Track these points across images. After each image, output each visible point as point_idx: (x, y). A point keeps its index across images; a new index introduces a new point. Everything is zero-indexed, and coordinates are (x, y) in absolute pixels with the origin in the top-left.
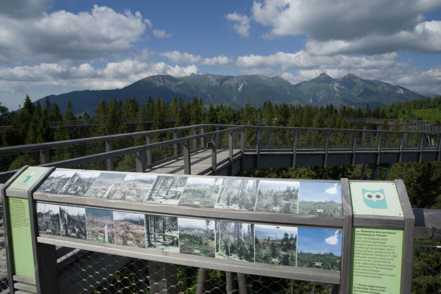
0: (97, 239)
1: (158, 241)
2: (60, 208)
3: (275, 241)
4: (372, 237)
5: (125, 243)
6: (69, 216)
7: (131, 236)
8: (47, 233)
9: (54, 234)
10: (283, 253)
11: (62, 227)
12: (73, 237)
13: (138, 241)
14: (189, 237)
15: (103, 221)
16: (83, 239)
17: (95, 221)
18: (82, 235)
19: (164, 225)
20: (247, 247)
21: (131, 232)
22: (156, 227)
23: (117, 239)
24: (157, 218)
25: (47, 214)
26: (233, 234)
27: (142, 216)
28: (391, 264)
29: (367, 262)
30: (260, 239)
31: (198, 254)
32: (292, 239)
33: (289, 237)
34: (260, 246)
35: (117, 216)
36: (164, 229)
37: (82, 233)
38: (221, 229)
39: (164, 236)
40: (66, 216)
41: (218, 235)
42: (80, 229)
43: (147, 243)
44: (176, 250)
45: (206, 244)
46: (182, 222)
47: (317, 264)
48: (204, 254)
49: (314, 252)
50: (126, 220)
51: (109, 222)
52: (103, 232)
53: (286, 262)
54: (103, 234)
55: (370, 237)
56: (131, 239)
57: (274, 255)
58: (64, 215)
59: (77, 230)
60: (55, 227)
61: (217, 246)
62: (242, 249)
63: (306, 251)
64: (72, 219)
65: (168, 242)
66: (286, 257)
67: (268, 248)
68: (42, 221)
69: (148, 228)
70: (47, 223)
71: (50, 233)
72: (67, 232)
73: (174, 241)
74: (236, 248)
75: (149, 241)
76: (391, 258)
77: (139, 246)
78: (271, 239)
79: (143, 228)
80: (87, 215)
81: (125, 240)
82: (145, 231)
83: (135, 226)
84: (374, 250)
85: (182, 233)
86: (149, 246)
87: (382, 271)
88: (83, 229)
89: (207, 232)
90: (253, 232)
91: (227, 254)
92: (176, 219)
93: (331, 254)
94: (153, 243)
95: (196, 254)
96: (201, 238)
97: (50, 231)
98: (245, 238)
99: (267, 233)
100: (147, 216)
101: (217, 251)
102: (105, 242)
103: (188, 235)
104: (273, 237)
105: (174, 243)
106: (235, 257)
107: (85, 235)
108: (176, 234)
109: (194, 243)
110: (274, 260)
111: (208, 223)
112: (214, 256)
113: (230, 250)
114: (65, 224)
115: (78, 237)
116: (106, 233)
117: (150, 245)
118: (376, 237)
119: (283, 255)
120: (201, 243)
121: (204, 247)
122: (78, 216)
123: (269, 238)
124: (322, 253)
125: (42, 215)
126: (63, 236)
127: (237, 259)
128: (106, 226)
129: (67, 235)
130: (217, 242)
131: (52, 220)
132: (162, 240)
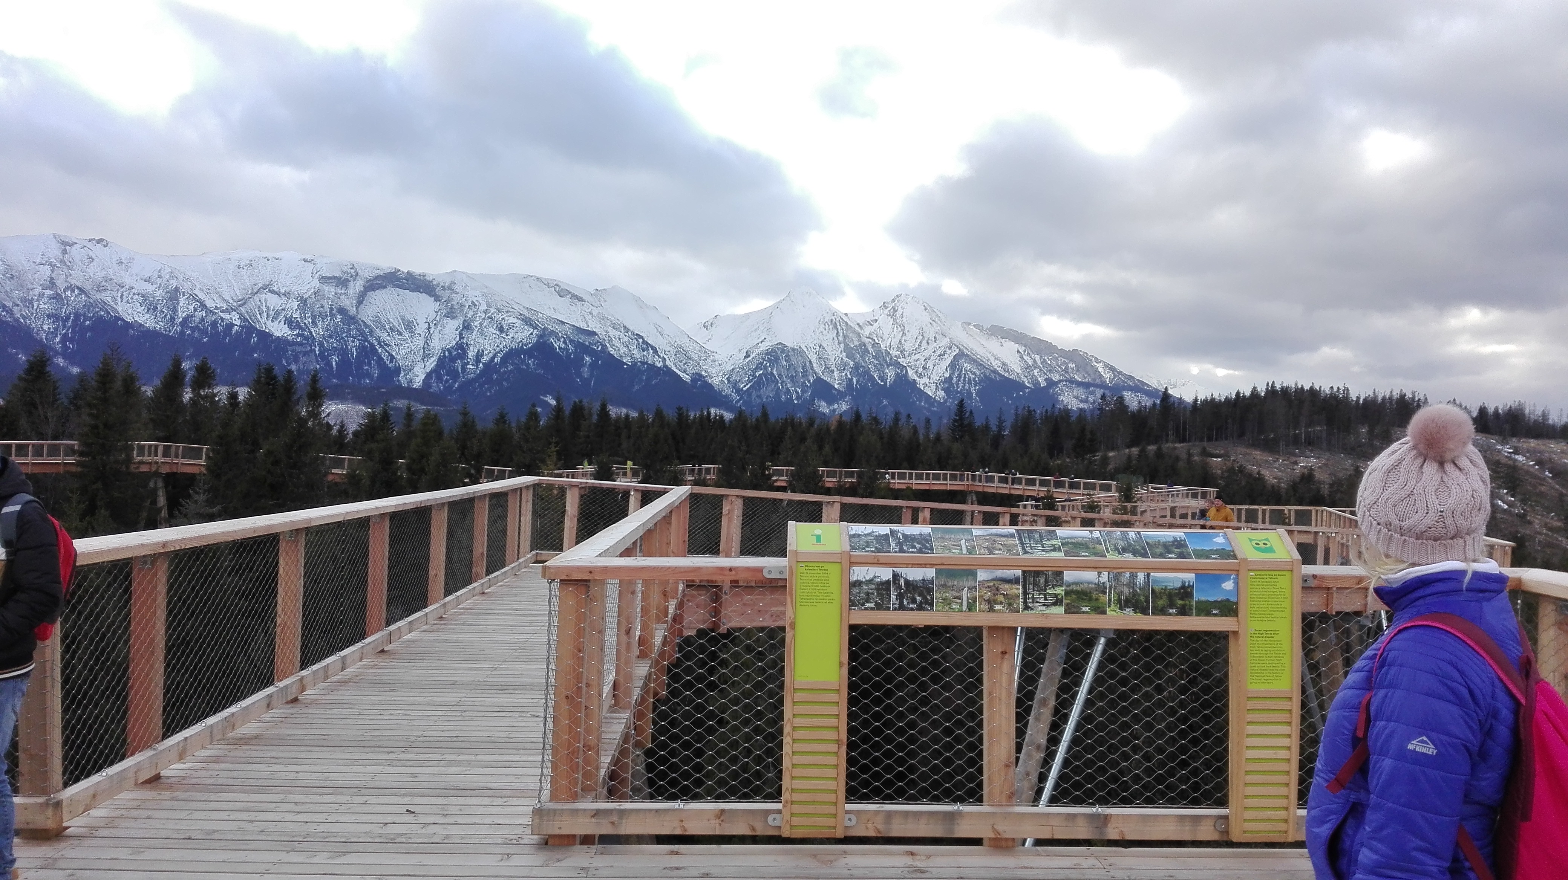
0: (950, 608)
1: (1037, 602)
2: (893, 571)
3: (1172, 589)
4: (1265, 580)
5: (991, 609)
6: (907, 582)
7: (1001, 598)
8: (866, 609)
9: (878, 609)
10: (1180, 602)
11: (893, 597)
12: (912, 609)
13: (1010, 605)
14: (1077, 592)
15: (961, 583)
16: (928, 610)
17: (950, 584)
18: (926, 604)
19: (1046, 581)
20: (1142, 598)
21: (1001, 594)
22: (1035, 584)
23: (980, 604)
24: (1037, 574)
25: (870, 581)
26: (1128, 585)
27: (1019, 573)
28: (1283, 606)
29: (1261, 606)
30: (1156, 588)
31: (1086, 613)
32: (1189, 586)
33: (1187, 585)
34: (1156, 596)
35: (982, 575)
36: (1046, 586)
37: (927, 602)
38: (1114, 580)
39: (1045, 595)
40: (902, 582)
41: (1110, 587)
42: (924, 598)
43: (1021, 606)
44: (1060, 610)
45: (1097, 599)
46: (1069, 576)
47: (1215, 612)
48: (1093, 612)
49: (1211, 599)
50: (995, 579)
51: (971, 583)
52: (960, 598)
53: (1184, 611)
54: (959, 601)
55: (1263, 580)
56: (1001, 603)
57: (1172, 605)
58: (899, 580)
59: (919, 599)
60: (882, 600)
61: (1110, 600)
62: (1137, 601)
63: (1203, 599)
64: (913, 584)
65: (1050, 601)
66: (1184, 606)
67: (1165, 597)
68: (859, 593)
69: (1024, 587)
70: (868, 594)
71: (872, 609)
72: (901, 604)
73: (1057, 600)
74: (1131, 601)
75: (1025, 602)
76: (1282, 600)
77: (1012, 611)
78: (1169, 588)
79: (1018, 587)
80: (937, 577)
81: (991, 604)
82: (1021, 591)
83: (1007, 586)
84: (1268, 593)
85: (1068, 589)
86: (1024, 609)
87: (1275, 614)
88: (929, 597)
89: (1099, 585)
90: (1149, 582)
91: (1121, 608)
92: (1061, 573)
93: (1228, 600)
94: (1030, 605)
95: (1084, 612)
96: (1090, 592)
97: (873, 605)
98: (1140, 589)
99: (1163, 582)
100: (1024, 572)
101: (1109, 606)
102: (962, 611)
103: (1076, 590)
104: (1170, 586)
105: (1058, 602)
106: (1129, 611)
107: (931, 605)
108: (1060, 591)
109: (1083, 599)
110: (1171, 611)
111: (1099, 574)
112: (1104, 612)
113: (1123, 604)
114: (900, 592)
115: (920, 608)
116: (965, 598)
117: (1026, 607)
118: (1268, 580)
119: (1180, 604)
120: (1090, 599)
121: (1094, 604)
122: (923, 580)
123: (1166, 587)
124: (1220, 600)
125: (860, 585)
126: (895, 609)
127: (1132, 613)
128: (966, 589)
129: (902, 607)
130: (1109, 595)
131: (878, 589)
132: (1042, 600)
